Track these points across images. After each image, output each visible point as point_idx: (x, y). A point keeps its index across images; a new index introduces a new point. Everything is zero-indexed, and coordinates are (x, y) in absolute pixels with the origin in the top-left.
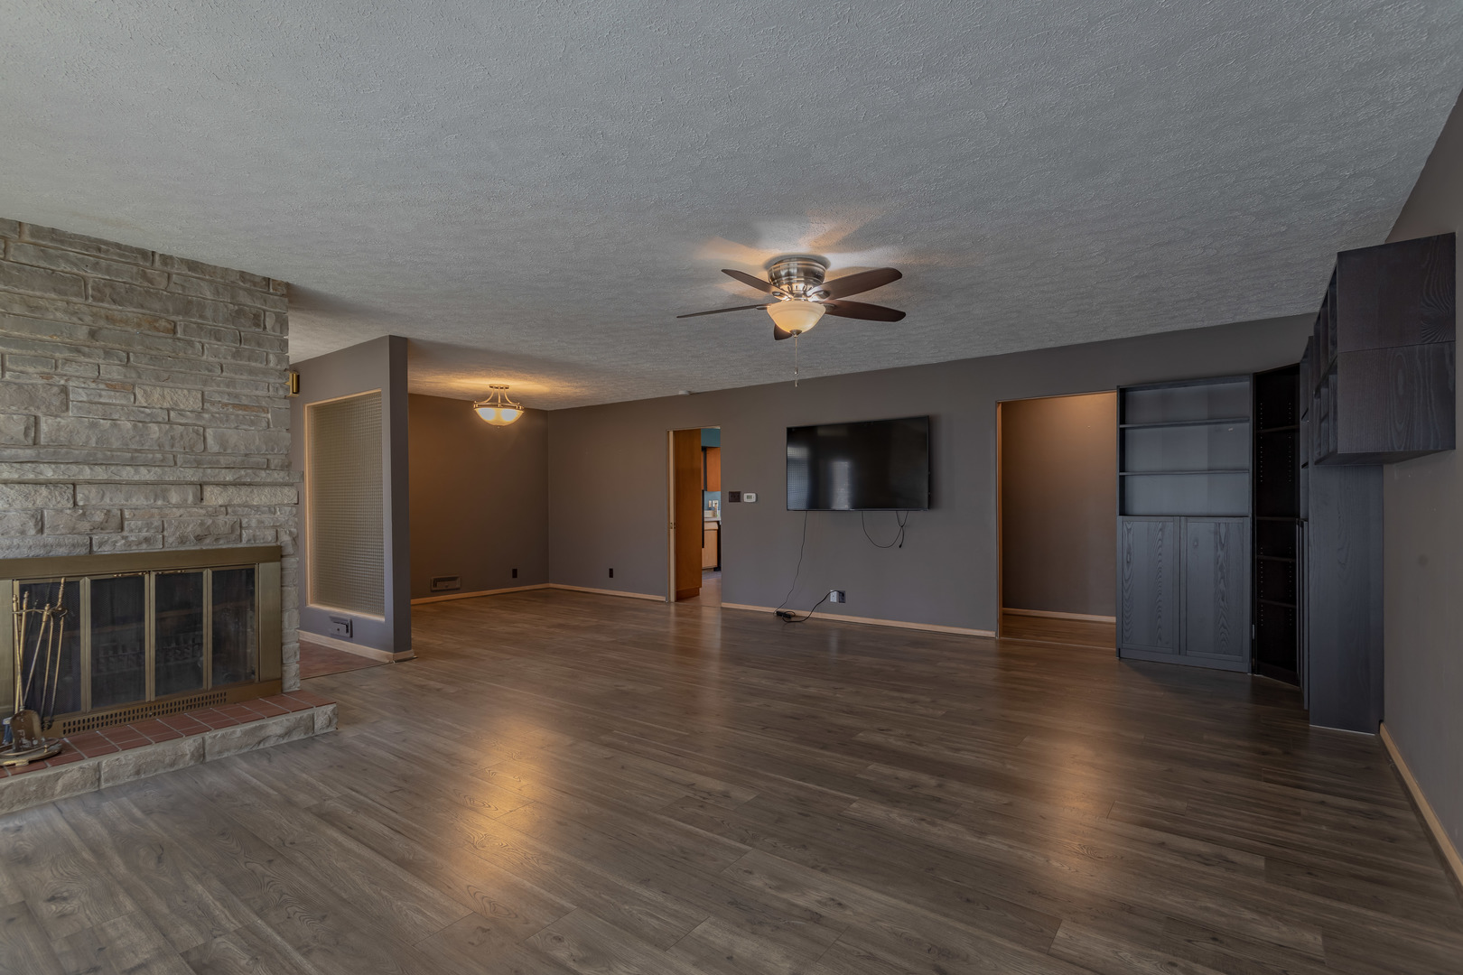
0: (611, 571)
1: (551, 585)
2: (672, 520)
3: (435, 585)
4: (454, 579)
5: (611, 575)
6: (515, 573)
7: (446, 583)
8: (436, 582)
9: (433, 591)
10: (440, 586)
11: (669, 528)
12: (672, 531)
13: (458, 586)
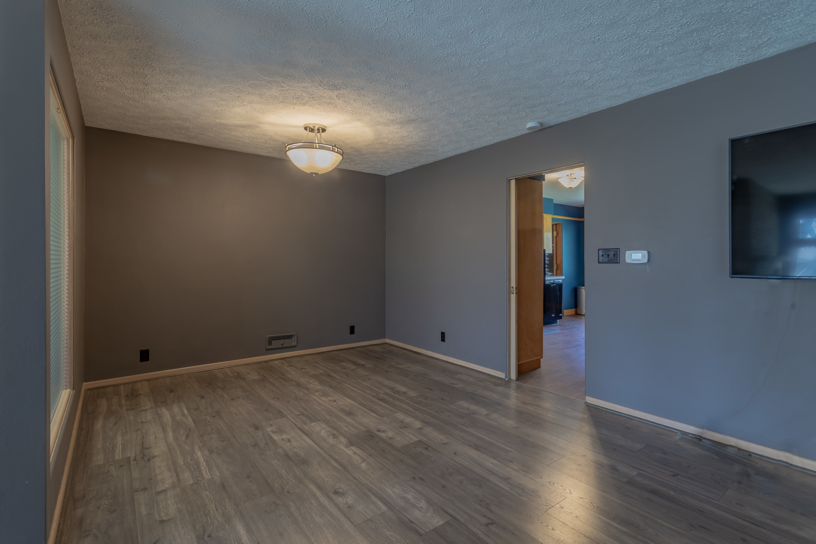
0: (443, 334)
1: (388, 341)
2: (513, 284)
3: (270, 344)
4: (290, 337)
5: (443, 340)
6: (352, 330)
7: (282, 342)
8: (271, 340)
9: (267, 350)
10: (276, 344)
11: (510, 293)
12: (513, 297)
13: (294, 344)
